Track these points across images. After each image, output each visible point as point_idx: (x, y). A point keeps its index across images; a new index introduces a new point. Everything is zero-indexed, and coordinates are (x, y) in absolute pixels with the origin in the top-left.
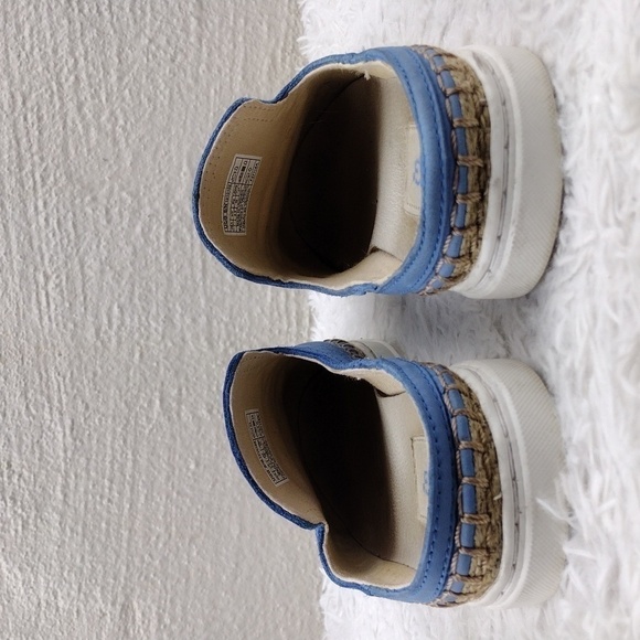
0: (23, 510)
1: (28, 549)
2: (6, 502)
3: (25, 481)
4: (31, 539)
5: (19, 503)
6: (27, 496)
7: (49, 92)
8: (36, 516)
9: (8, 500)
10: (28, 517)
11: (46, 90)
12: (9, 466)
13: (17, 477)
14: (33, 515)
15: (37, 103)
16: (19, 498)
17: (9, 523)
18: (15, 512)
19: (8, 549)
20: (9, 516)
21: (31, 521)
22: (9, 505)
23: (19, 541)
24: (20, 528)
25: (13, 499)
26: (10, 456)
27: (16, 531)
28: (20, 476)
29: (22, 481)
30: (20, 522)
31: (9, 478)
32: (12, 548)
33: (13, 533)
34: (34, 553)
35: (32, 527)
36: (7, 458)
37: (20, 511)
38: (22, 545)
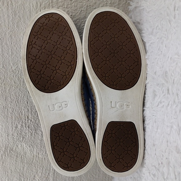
0: (31, 130)
1: (32, 141)
2: (26, 128)
3: (32, 122)
4: (33, 138)
5: (30, 128)
6: (32, 126)
7: (49, 2)
8: (35, 132)
9: (27, 127)
10: (32, 132)
11: (48, 2)
12: (28, 117)
13: (30, 121)
14: (34, 132)
15: (45, 6)
16: (30, 127)
17: (27, 134)
18: (29, 131)
19: (26, 141)
20: (27, 132)
21: (33, 133)
22: (27, 129)
23: (29, 139)
24: (30, 135)
25: (29, 127)
26: (28, 115)
27: (29, 136)
28: (31, 121)
29: (31, 122)
30: (30, 134)
31: (28, 121)
32: (27, 141)
33: (28, 136)
34: (34, 142)
35: (33, 135)
36: (27, 115)
37: (30, 131)
38: (30, 140)
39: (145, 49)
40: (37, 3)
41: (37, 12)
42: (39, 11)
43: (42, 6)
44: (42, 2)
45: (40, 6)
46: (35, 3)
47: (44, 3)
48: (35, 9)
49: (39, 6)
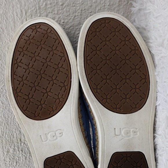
0: (25, 154)
1: (27, 165)
2: (19, 152)
3: (26, 145)
4: (28, 162)
5: (24, 152)
6: (26, 149)
7: (36, 9)
8: (29, 156)
9: (20, 151)
10: (27, 156)
11: (34, 9)
12: (20, 140)
13: (23, 144)
14: (28, 155)
15: (31, 14)
16: (24, 150)
17: (21, 158)
18: (22, 155)
19: (20, 165)
20: (20, 155)
21: (28, 157)
22: (20, 152)
23: (24, 163)
24: (24, 159)
25: (22, 151)
26: (21, 137)
27: (23, 160)
28: (24, 143)
29: (25, 144)
30: (24, 158)
31: (20, 144)
32: (21, 165)
33: (22, 161)
34: (29, 166)
35: (28, 159)
36: (20, 138)
37: (24, 154)
38: (25, 164)
39: (153, 62)
40: (21, 11)
41: (22, 21)
42: (25, 19)
43: (28, 14)
44: (28, 10)
45: (26, 14)
46: (20, 11)
47: (30, 11)
48: (20, 17)
49: (24, 14)
